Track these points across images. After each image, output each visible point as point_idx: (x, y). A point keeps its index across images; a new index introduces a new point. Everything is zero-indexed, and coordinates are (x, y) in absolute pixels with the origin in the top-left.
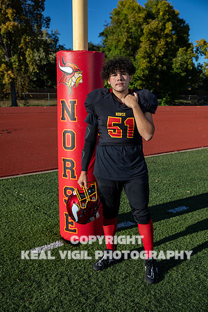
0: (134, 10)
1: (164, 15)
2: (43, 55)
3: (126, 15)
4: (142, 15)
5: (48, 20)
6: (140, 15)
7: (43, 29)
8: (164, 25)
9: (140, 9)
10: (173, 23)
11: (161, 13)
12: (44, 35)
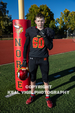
0: (36, 8)
1: (46, 10)
2: (6, 23)
3: (34, 10)
4: (39, 10)
5: (8, 11)
6: (38, 10)
7: (6, 14)
8: (46, 13)
9: (38, 8)
10: (49, 13)
11: (45, 10)
12: (7, 16)
